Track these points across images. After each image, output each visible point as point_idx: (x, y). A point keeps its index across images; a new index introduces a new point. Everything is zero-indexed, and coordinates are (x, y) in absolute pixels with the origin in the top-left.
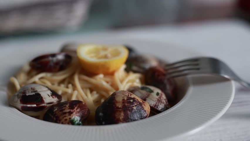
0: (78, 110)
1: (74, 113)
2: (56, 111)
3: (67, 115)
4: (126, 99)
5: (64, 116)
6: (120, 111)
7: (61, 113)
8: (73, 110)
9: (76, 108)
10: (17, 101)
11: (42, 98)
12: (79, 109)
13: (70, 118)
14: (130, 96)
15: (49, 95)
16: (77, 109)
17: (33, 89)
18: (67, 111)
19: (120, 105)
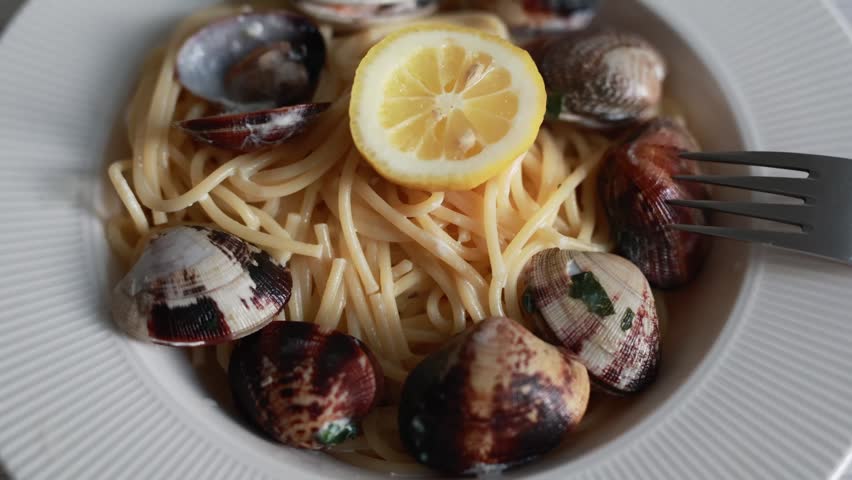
0: (342, 398)
1: (329, 412)
2: (269, 386)
3: (305, 416)
4: (506, 382)
5: (294, 418)
6: (483, 431)
7: (284, 401)
8: (327, 399)
9: (335, 389)
10: (138, 327)
11: (221, 315)
12: (346, 393)
13: (315, 430)
14: (523, 369)
15: (243, 301)
16: (337, 396)
17: (190, 277)
18: (306, 400)
19: (482, 409)
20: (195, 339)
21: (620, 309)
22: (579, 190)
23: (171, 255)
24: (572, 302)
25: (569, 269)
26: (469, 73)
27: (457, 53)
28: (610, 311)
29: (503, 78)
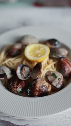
0: (20, 86)
1: (18, 88)
2: (11, 85)
3: (15, 88)
4: (41, 86)
6: (37, 92)
7: (13, 86)
9: (19, 85)
11: (6, 75)
14: (43, 84)
15: (9, 74)
17: (3, 70)
18: (15, 86)
19: (37, 89)
20: (3, 78)
21: (58, 78)
24: (52, 77)
25: (52, 73)
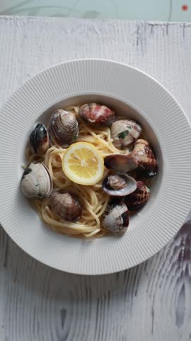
5: (146, 197)
8: (144, 191)
11: (125, 213)
12: (142, 187)
13: (149, 193)
15: (121, 208)
16: (143, 189)
17: (117, 219)
18: (144, 195)
21: (127, 129)
22: (97, 134)
23: (112, 223)
24: (125, 139)
25: (117, 139)
26: (76, 159)
27: (70, 161)
28: (127, 132)
29: (77, 151)
